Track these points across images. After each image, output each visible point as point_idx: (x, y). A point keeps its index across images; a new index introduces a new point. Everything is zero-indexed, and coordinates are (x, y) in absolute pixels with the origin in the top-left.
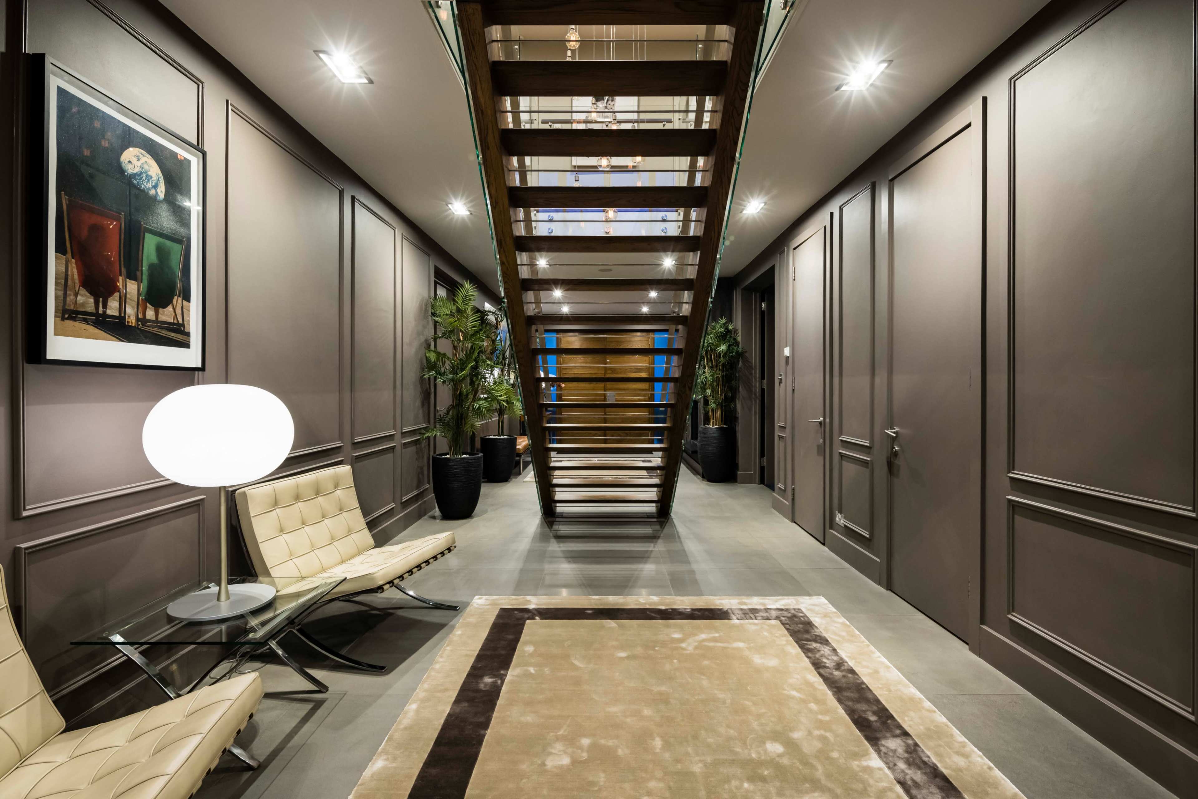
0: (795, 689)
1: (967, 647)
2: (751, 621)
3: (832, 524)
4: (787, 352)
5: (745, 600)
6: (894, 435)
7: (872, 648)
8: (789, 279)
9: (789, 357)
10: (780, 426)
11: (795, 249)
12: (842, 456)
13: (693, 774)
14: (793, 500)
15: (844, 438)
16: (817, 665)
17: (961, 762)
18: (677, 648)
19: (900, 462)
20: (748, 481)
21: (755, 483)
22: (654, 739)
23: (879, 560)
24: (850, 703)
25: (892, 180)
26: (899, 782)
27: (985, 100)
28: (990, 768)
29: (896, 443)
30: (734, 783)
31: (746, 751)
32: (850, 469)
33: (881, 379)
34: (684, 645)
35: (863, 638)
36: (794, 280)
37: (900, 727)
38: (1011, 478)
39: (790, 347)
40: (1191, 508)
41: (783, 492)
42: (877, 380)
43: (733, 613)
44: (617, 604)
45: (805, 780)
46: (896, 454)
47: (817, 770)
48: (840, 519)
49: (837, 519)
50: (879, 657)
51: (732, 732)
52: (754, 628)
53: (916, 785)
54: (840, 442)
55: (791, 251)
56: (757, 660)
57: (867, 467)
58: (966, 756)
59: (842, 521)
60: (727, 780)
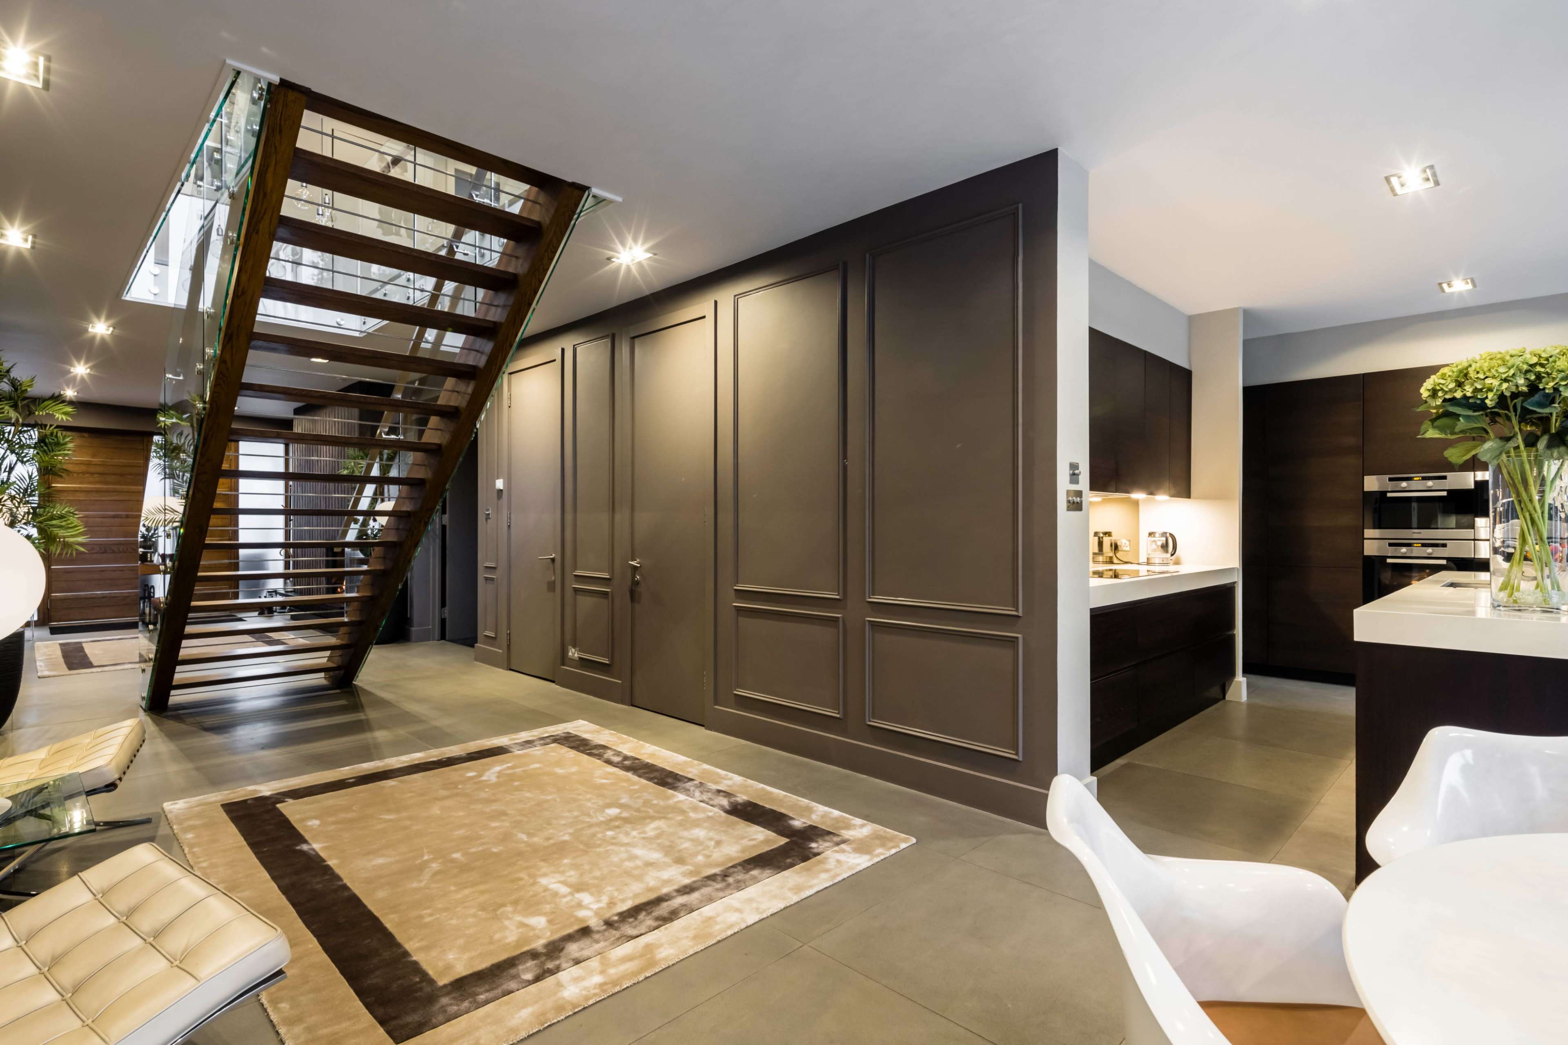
0: (603, 779)
1: (704, 728)
2: (532, 749)
3: (564, 658)
4: (500, 484)
5: (514, 736)
6: (639, 565)
7: (641, 742)
8: (502, 406)
9: (502, 490)
10: (486, 567)
11: (511, 374)
12: (576, 590)
13: (565, 842)
14: (509, 646)
15: (579, 573)
16: (609, 762)
17: (729, 782)
18: (479, 782)
19: (642, 589)
20: (425, 637)
21: (434, 640)
22: (516, 835)
23: (620, 682)
24: (647, 775)
25: (634, 338)
26: (701, 801)
27: (716, 302)
28: (745, 781)
29: (637, 572)
30: (599, 835)
31: (595, 819)
32: (586, 603)
33: (623, 516)
34: (484, 778)
35: (631, 739)
36: (510, 407)
37: (686, 778)
38: (735, 590)
39: (504, 479)
40: (837, 594)
41: (492, 640)
42: (618, 516)
43: (511, 748)
44: (378, 767)
45: (644, 818)
46: (637, 583)
47: (648, 812)
48: (573, 653)
49: (570, 654)
50: (649, 747)
51: (576, 813)
52: (538, 753)
53: (710, 799)
54: (573, 577)
55: (505, 377)
56: (560, 771)
57: (607, 598)
58: (731, 779)
59: (576, 655)
60: (594, 835)
